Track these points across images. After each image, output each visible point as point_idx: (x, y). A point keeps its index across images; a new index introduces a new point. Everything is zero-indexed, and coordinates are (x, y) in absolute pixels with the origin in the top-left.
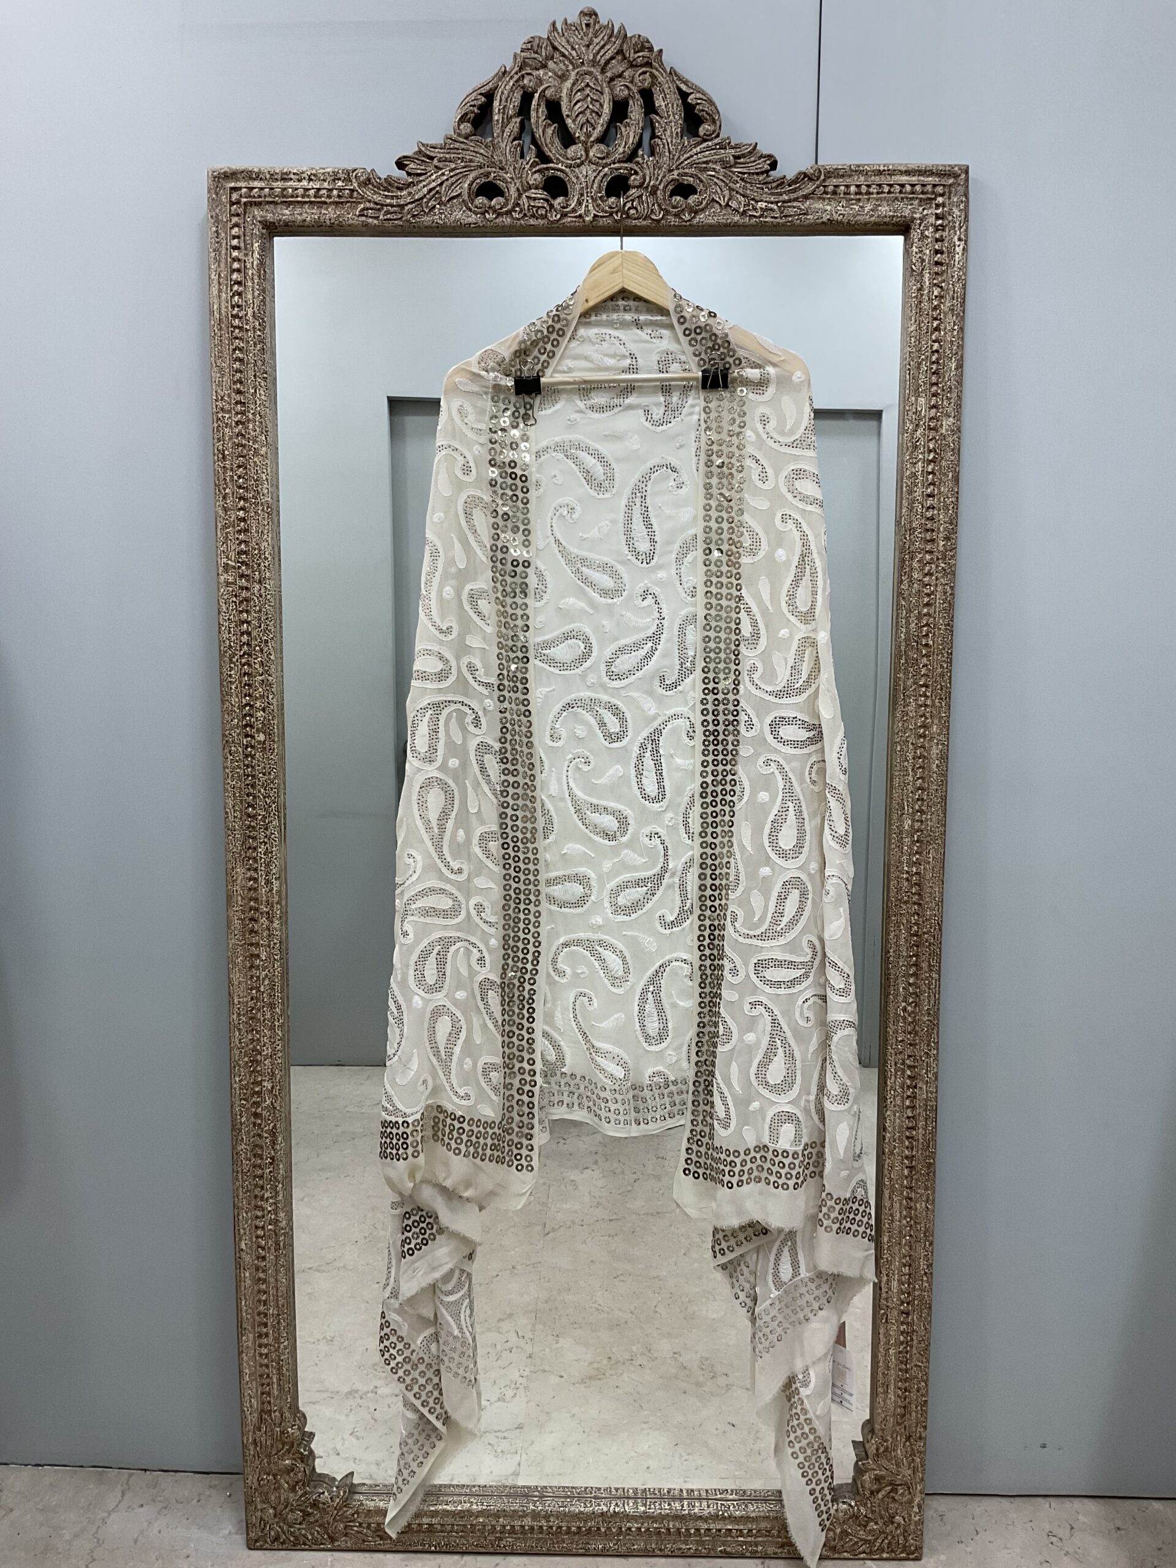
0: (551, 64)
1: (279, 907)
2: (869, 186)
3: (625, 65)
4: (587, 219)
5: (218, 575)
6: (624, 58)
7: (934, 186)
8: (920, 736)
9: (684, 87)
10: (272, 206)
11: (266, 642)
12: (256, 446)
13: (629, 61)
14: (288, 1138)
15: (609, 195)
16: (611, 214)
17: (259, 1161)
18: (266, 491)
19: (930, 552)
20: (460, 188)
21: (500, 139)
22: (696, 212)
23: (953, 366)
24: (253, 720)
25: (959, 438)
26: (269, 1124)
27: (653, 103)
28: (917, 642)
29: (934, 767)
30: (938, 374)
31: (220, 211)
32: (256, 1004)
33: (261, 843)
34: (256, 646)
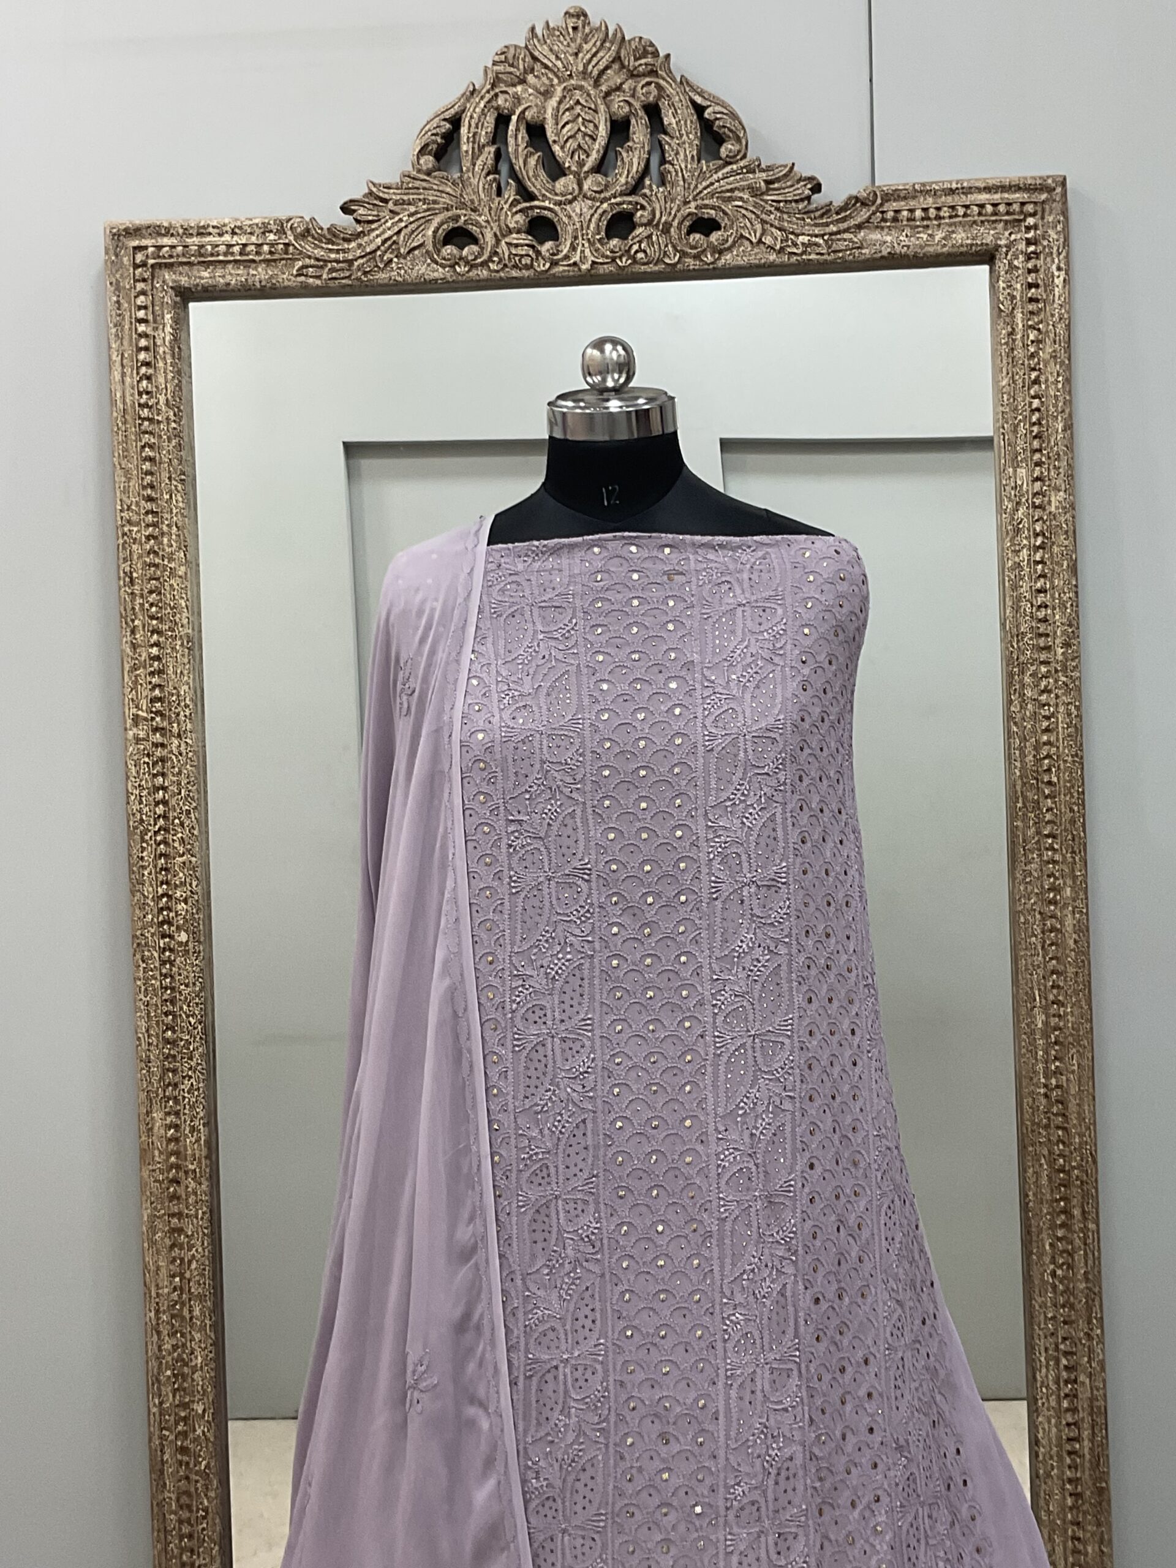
0: (530, 78)
2: (938, 209)
3: (623, 75)
4: (583, 267)
5: (126, 729)
6: (623, 66)
7: (1023, 204)
8: (1050, 902)
9: (699, 100)
10: (186, 268)
11: (188, 812)
12: (172, 565)
13: (629, 70)
14: (225, 1484)
15: (609, 235)
16: (614, 260)
18: (185, 621)
19: (1046, 663)
20: (423, 236)
21: (470, 175)
22: (721, 252)
23: (1060, 427)
24: (171, 915)
25: (1073, 517)
26: (200, 1463)
27: (661, 120)
28: (1037, 780)
29: (1071, 942)
30: (1040, 438)
31: (122, 275)
32: (180, 1296)
33: (184, 1077)
34: (175, 818)
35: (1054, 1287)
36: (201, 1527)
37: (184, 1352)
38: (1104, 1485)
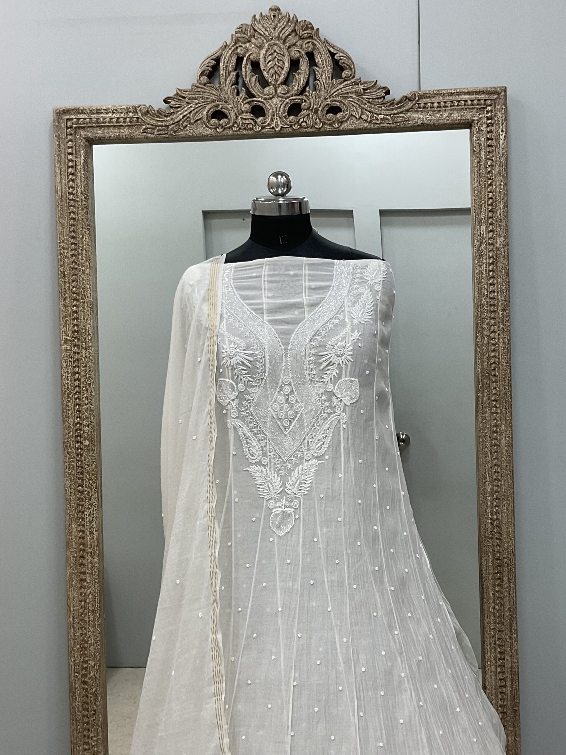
0: (253, 40)
1: (97, 548)
2: (445, 102)
3: (297, 38)
4: (277, 129)
5: (61, 345)
6: (297, 34)
7: (485, 100)
8: (494, 432)
9: (332, 50)
10: (91, 129)
11: (90, 384)
12: (83, 269)
13: (299, 36)
14: (105, 699)
15: (289, 115)
16: (291, 126)
17: (87, 713)
18: (89, 295)
19: (494, 318)
20: (202, 114)
21: (224, 85)
22: (342, 123)
23: (502, 207)
24: (81, 432)
25: (508, 249)
26: (93, 689)
27: (314, 60)
28: (489, 374)
29: (504, 451)
30: (492, 211)
31: (61, 132)
32: (84, 611)
33: (87, 508)
34: (84, 387)
35: (494, 614)
36: (92, 719)
37: (86, 637)
38: (517, 708)
